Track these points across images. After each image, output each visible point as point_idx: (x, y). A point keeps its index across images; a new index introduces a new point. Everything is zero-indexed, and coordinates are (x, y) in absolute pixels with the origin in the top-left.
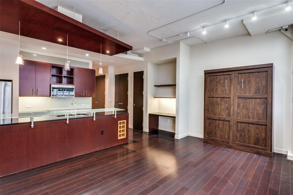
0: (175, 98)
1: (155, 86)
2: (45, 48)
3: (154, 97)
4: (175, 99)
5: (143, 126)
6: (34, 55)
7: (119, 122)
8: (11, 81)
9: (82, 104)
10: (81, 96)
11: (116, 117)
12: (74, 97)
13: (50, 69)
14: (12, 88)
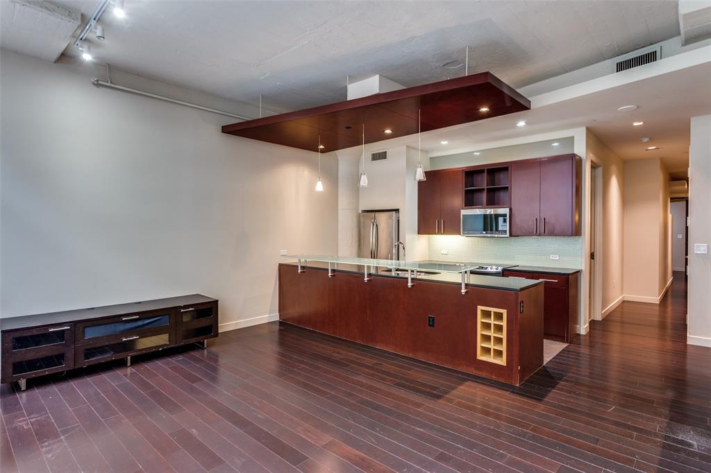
2: (444, 143)
6: (475, 153)
7: (480, 308)
8: (397, 211)
9: (551, 256)
10: (530, 234)
11: (463, 291)
12: (508, 235)
13: (462, 178)
14: (399, 220)
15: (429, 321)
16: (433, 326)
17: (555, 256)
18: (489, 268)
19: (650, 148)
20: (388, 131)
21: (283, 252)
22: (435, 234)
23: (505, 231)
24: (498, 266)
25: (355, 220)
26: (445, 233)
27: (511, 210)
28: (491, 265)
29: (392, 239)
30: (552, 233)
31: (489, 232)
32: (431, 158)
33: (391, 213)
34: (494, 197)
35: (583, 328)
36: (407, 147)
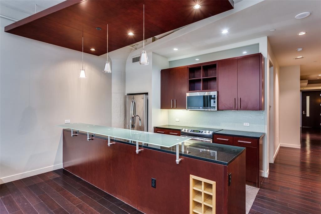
2: (176, 50)
7: (192, 177)
8: (147, 94)
9: (244, 124)
10: (230, 109)
11: (178, 161)
12: (216, 110)
13: (187, 72)
14: (148, 100)
15: (152, 183)
16: (155, 187)
17: (247, 123)
18: (204, 131)
19: (298, 57)
20: (131, 34)
21: (68, 121)
22: (171, 109)
23: (214, 107)
24: (210, 130)
25: (122, 100)
26: (177, 108)
27: (218, 92)
28: (206, 129)
29: (144, 112)
30: (246, 109)
31: (206, 107)
32: (169, 62)
33: (143, 95)
34: (208, 85)
35: (265, 173)
36: (153, 52)
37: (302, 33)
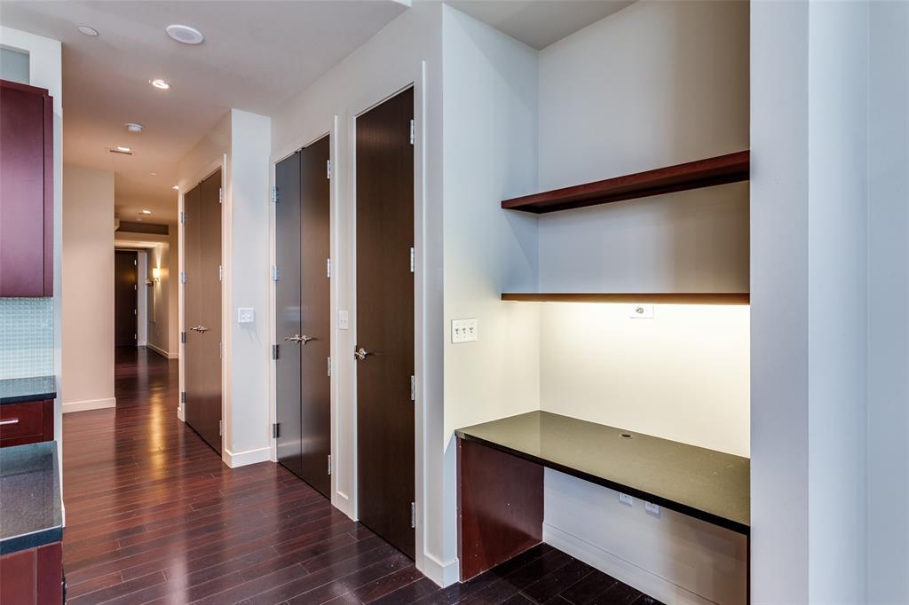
0: (744, 298)
1: (506, 205)
3: (505, 297)
4: (741, 312)
5: (416, 523)
19: (120, 149)
37: (160, 84)
